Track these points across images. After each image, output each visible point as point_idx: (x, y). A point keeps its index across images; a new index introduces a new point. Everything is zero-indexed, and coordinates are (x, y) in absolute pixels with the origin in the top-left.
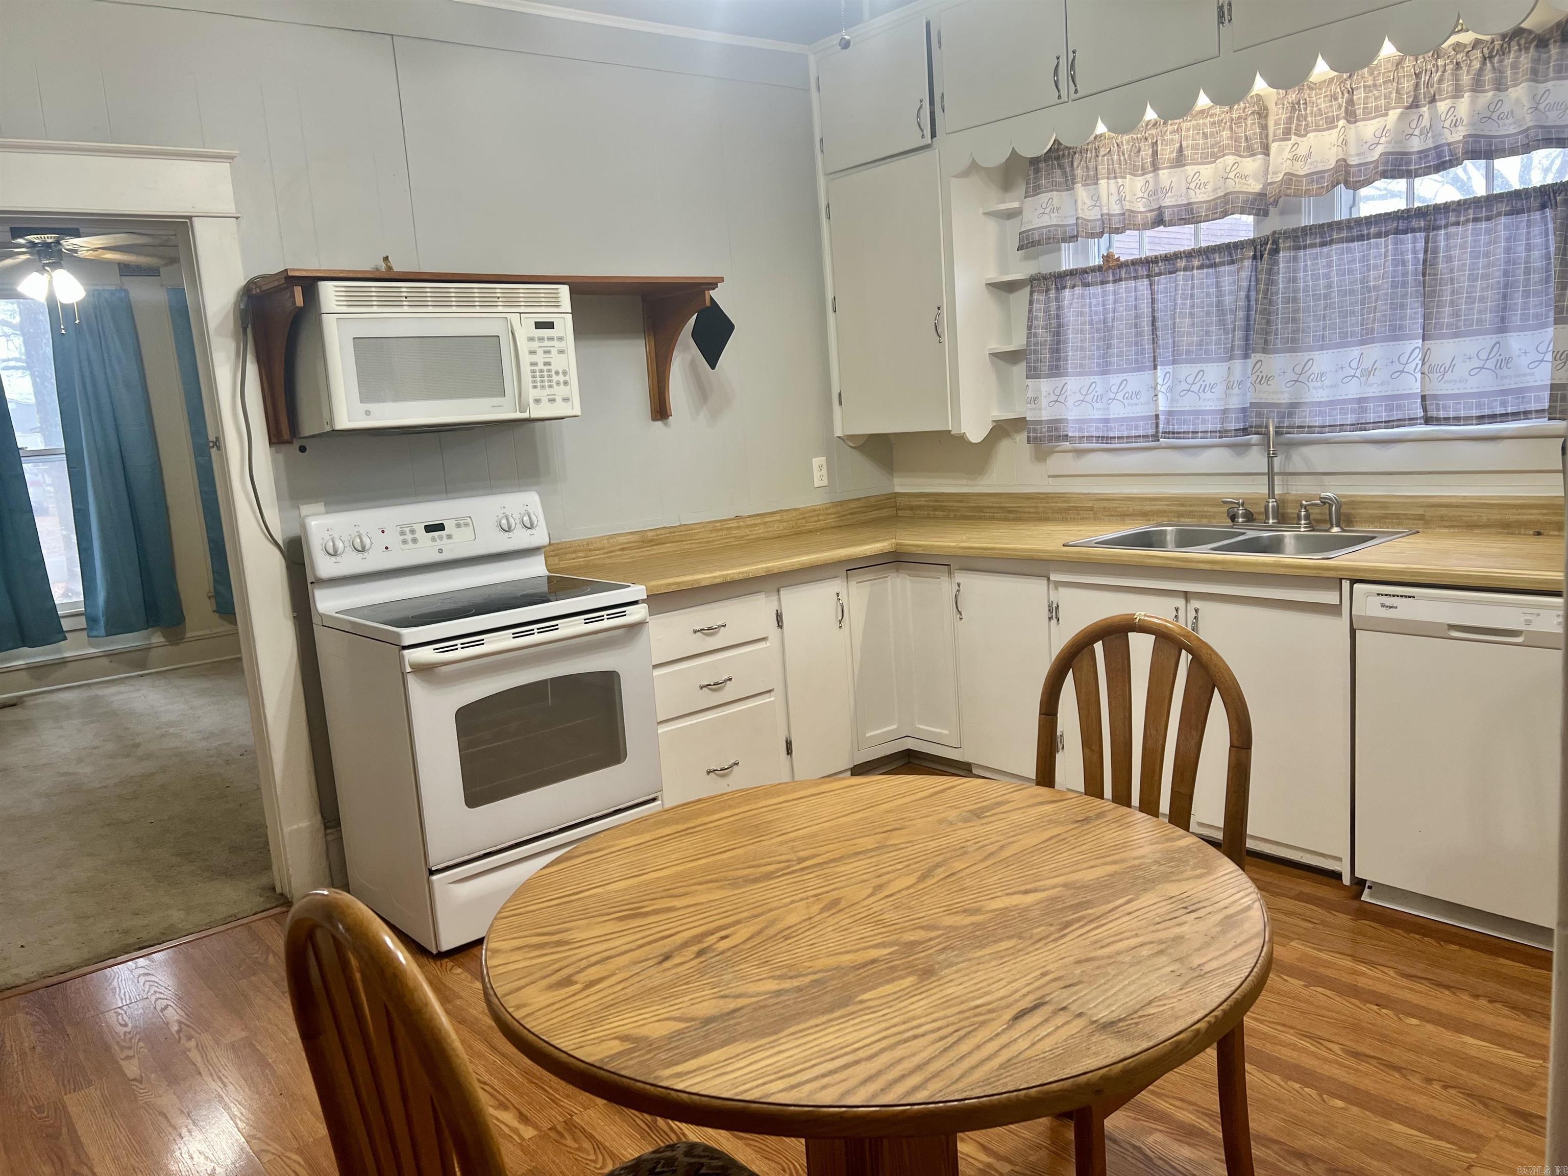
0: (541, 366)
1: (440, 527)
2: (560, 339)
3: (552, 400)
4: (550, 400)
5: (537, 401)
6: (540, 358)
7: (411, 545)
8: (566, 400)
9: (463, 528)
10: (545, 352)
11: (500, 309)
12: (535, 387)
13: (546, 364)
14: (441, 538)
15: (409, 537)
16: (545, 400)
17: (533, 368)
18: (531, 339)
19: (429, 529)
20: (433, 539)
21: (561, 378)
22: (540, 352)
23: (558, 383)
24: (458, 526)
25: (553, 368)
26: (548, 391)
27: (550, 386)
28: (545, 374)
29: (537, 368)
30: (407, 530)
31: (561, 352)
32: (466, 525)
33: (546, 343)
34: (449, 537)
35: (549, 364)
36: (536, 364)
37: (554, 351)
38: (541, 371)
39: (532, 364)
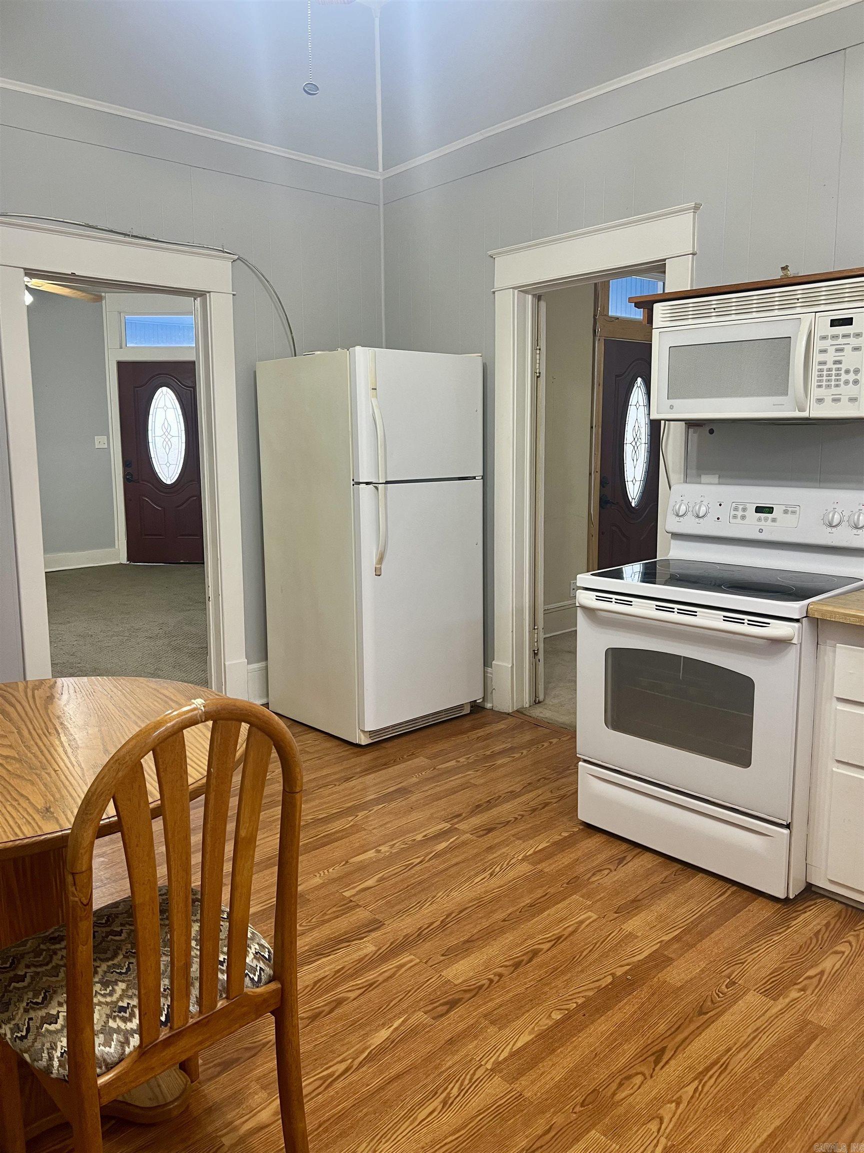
0: (830, 365)
1: (770, 510)
2: (858, 335)
3: (837, 400)
4: (834, 400)
5: (820, 401)
6: (830, 357)
7: (739, 520)
8: (853, 400)
9: (789, 515)
10: (837, 350)
11: (798, 310)
12: (820, 386)
13: (835, 362)
14: (766, 519)
15: (740, 513)
16: (828, 399)
17: (820, 367)
18: (824, 338)
19: (759, 510)
20: (759, 519)
21: (851, 377)
22: (832, 350)
23: (847, 382)
24: (786, 512)
25: (844, 367)
26: (834, 390)
27: (837, 386)
28: (834, 372)
29: (825, 367)
30: (741, 507)
31: (856, 349)
32: (794, 512)
33: (841, 341)
34: (774, 520)
35: (840, 362)
36: (825, 363)
37: (848, 349)
38: (830, 370)
39: (820, 363)
